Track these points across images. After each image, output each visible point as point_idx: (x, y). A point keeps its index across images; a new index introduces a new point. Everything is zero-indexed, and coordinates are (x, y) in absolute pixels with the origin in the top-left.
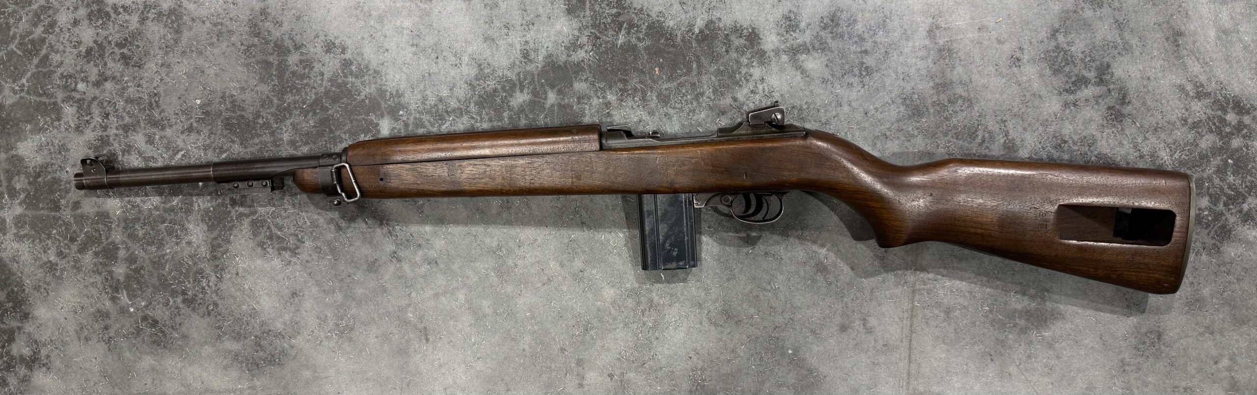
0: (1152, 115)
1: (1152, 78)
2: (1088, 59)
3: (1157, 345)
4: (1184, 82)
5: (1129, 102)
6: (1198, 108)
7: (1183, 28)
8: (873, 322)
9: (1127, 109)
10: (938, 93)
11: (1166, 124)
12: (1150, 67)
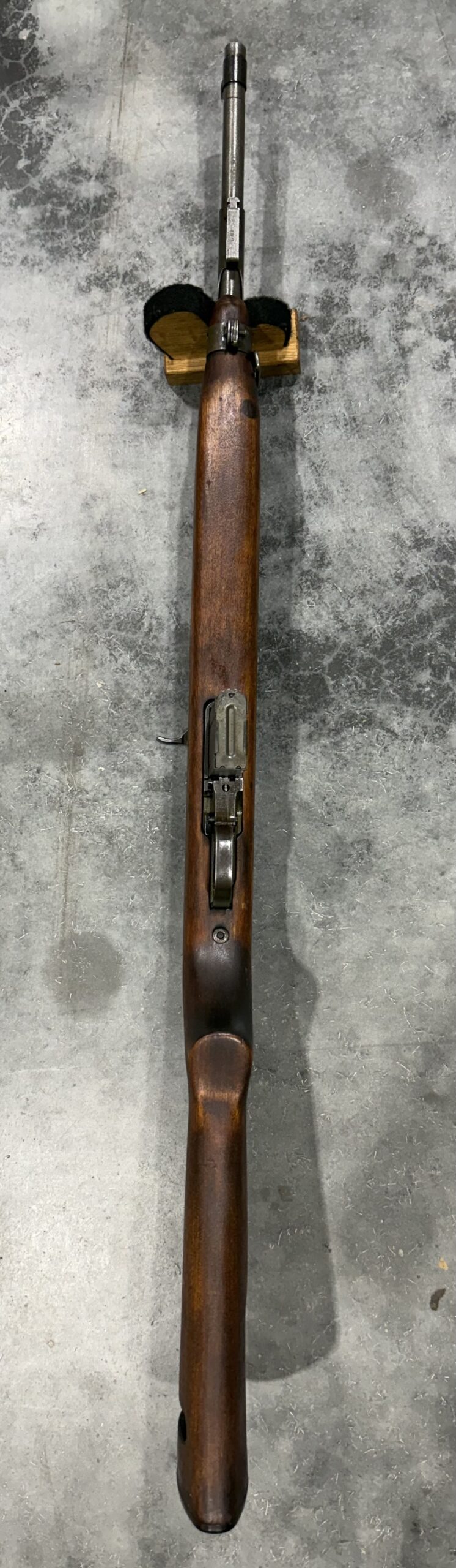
0: (358, 576)
1: (357, 530)
2: (278, 515)
3: (366, 858)
4: (399, 529)
5: (329, 563)
6: (417, 561)
7: (398, 461)
8: (22, 856)
9: (328, 571)
10: (96, 576)
11: (375, 585)
12: (354, 515)
